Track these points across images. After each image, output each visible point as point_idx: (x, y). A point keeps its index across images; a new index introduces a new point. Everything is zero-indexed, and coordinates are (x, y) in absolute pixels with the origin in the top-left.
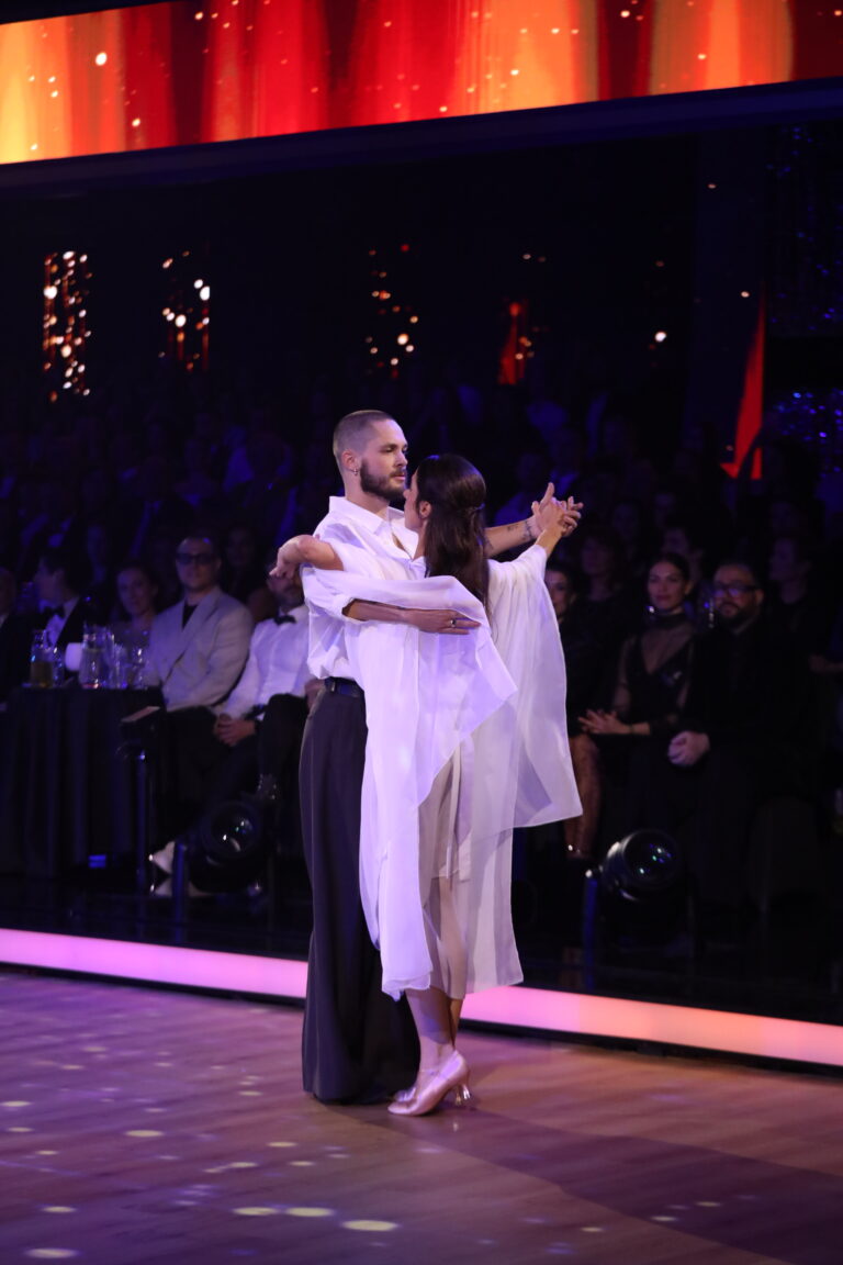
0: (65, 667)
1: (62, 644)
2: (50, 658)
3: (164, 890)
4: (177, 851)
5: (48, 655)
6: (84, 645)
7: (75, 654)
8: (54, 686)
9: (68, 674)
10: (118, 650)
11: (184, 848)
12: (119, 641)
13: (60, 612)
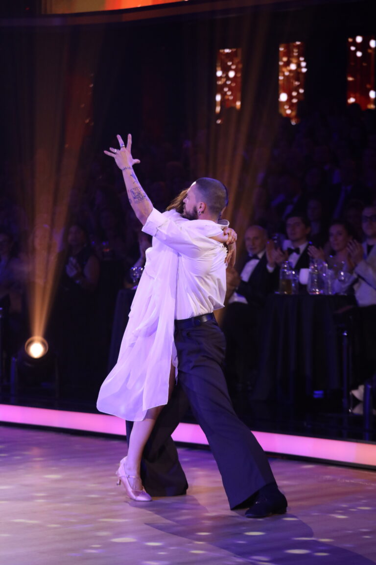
0: (299, 283)
1: (298, 269)
2: (291, 278)
3: (358, 410)
4: (365, 390)
5: (289, 275)
6: (310, 270)
7: (304, 275)
8: (293, 293)
9: (302, 287)
10: (330, 272)
11: (370, 387)
12: (330, 267)
13: (297, 251)
